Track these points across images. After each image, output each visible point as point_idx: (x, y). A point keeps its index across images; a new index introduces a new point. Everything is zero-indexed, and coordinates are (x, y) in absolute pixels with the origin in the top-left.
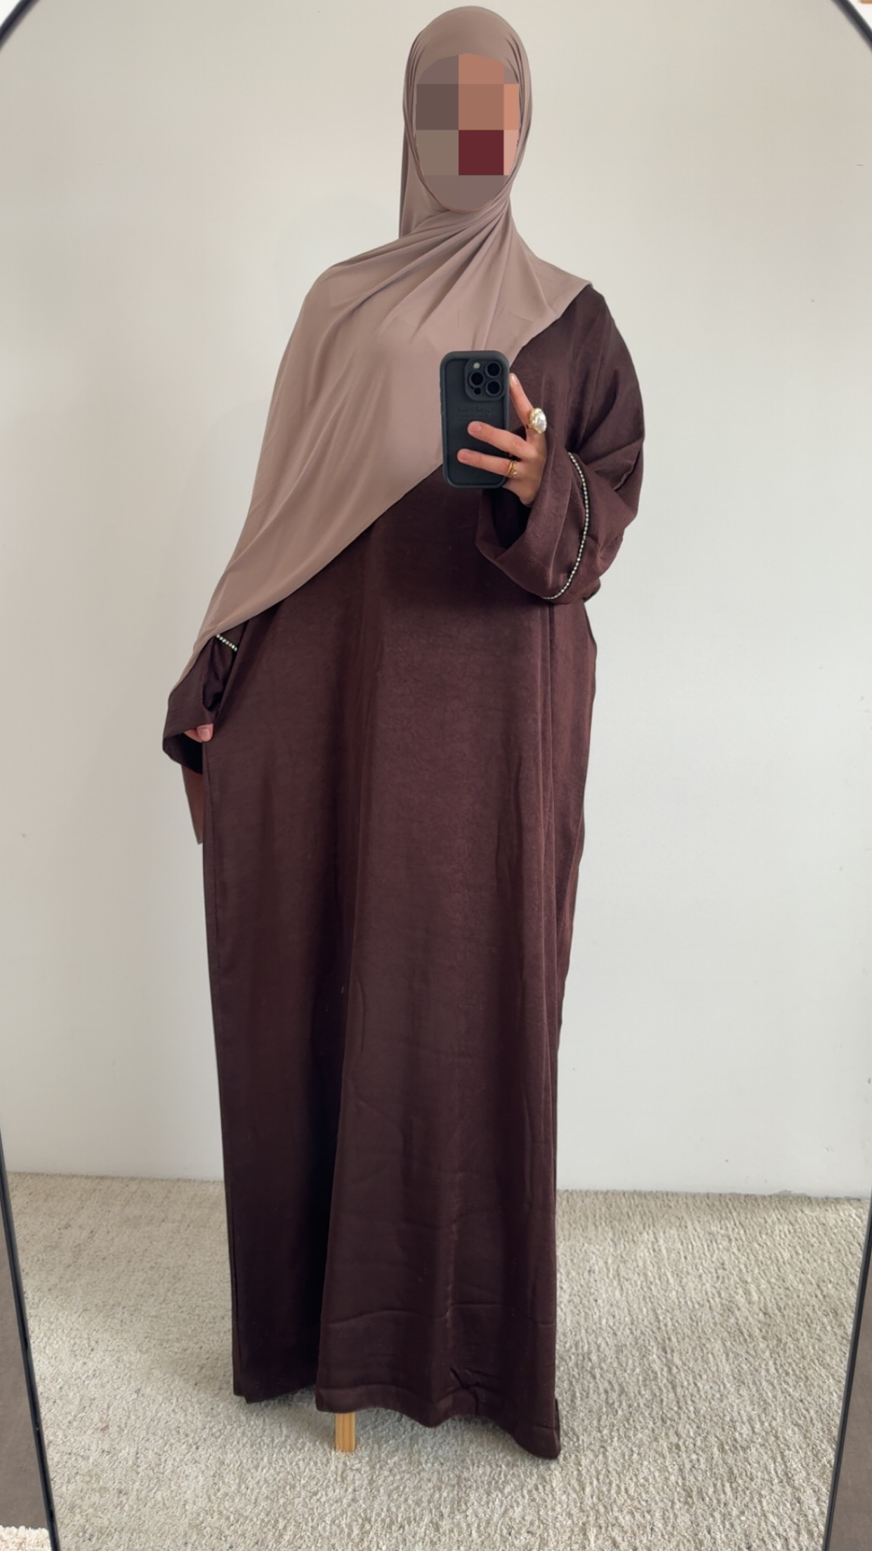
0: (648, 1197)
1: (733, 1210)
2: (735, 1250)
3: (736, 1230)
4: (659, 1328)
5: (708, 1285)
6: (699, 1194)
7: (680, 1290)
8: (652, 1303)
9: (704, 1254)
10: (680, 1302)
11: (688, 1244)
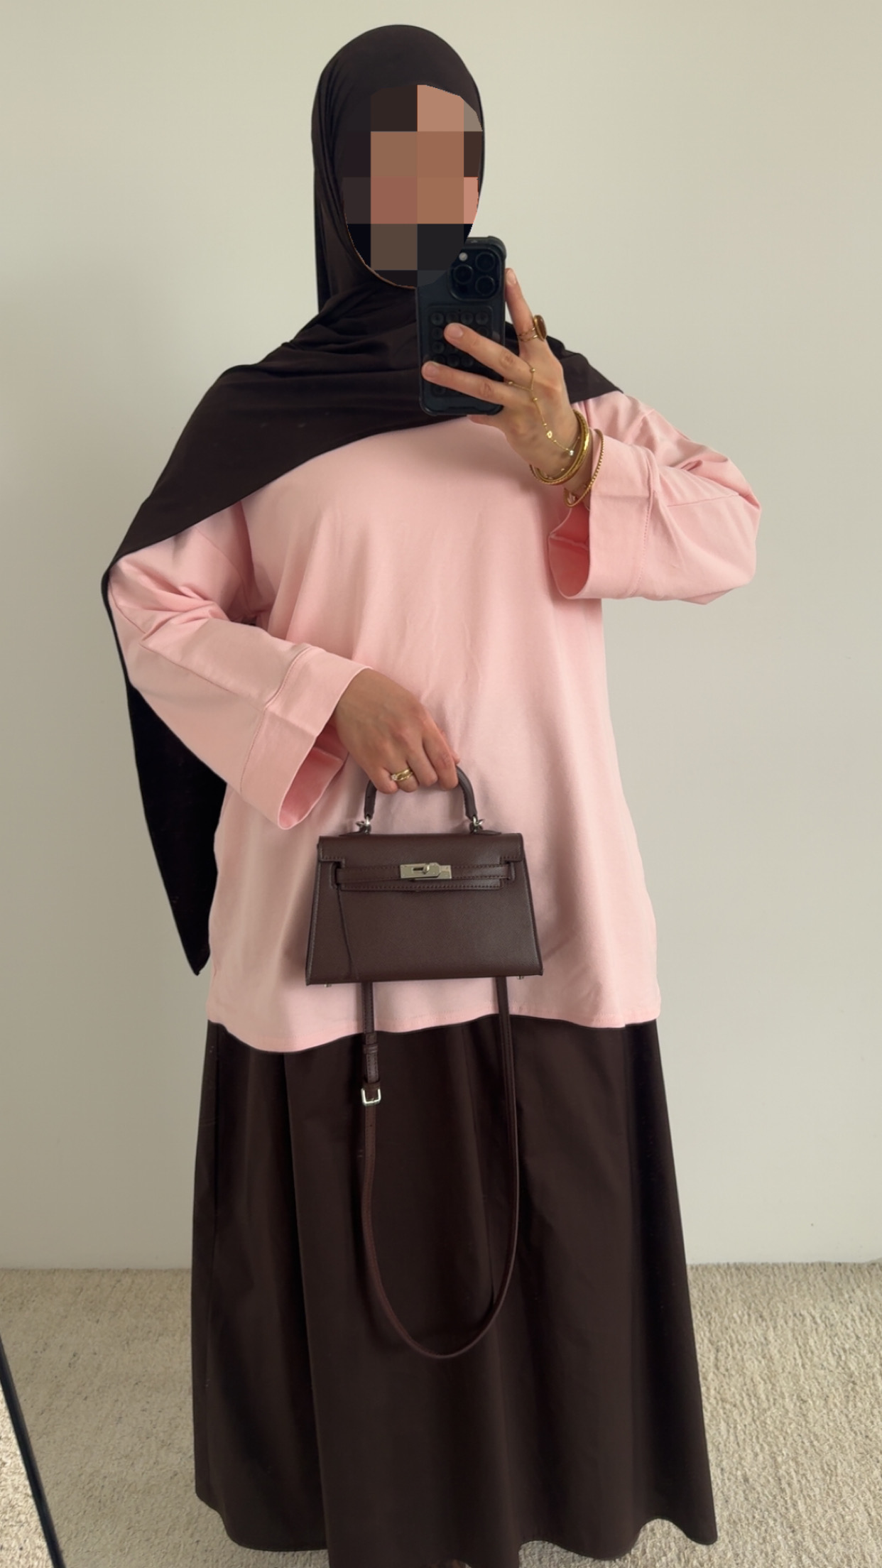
0: (752, 1273)
1: (855, 1287)
2: (865, 1352)
3: (866, 1320)
4: (783, 1490)
5: (836, 1412)
6: (812, 1264)
7: (802, 1419)
8: (769, 1445)
9: (828, 1360)
10: (803, 1442)
11: (805, 1346)
